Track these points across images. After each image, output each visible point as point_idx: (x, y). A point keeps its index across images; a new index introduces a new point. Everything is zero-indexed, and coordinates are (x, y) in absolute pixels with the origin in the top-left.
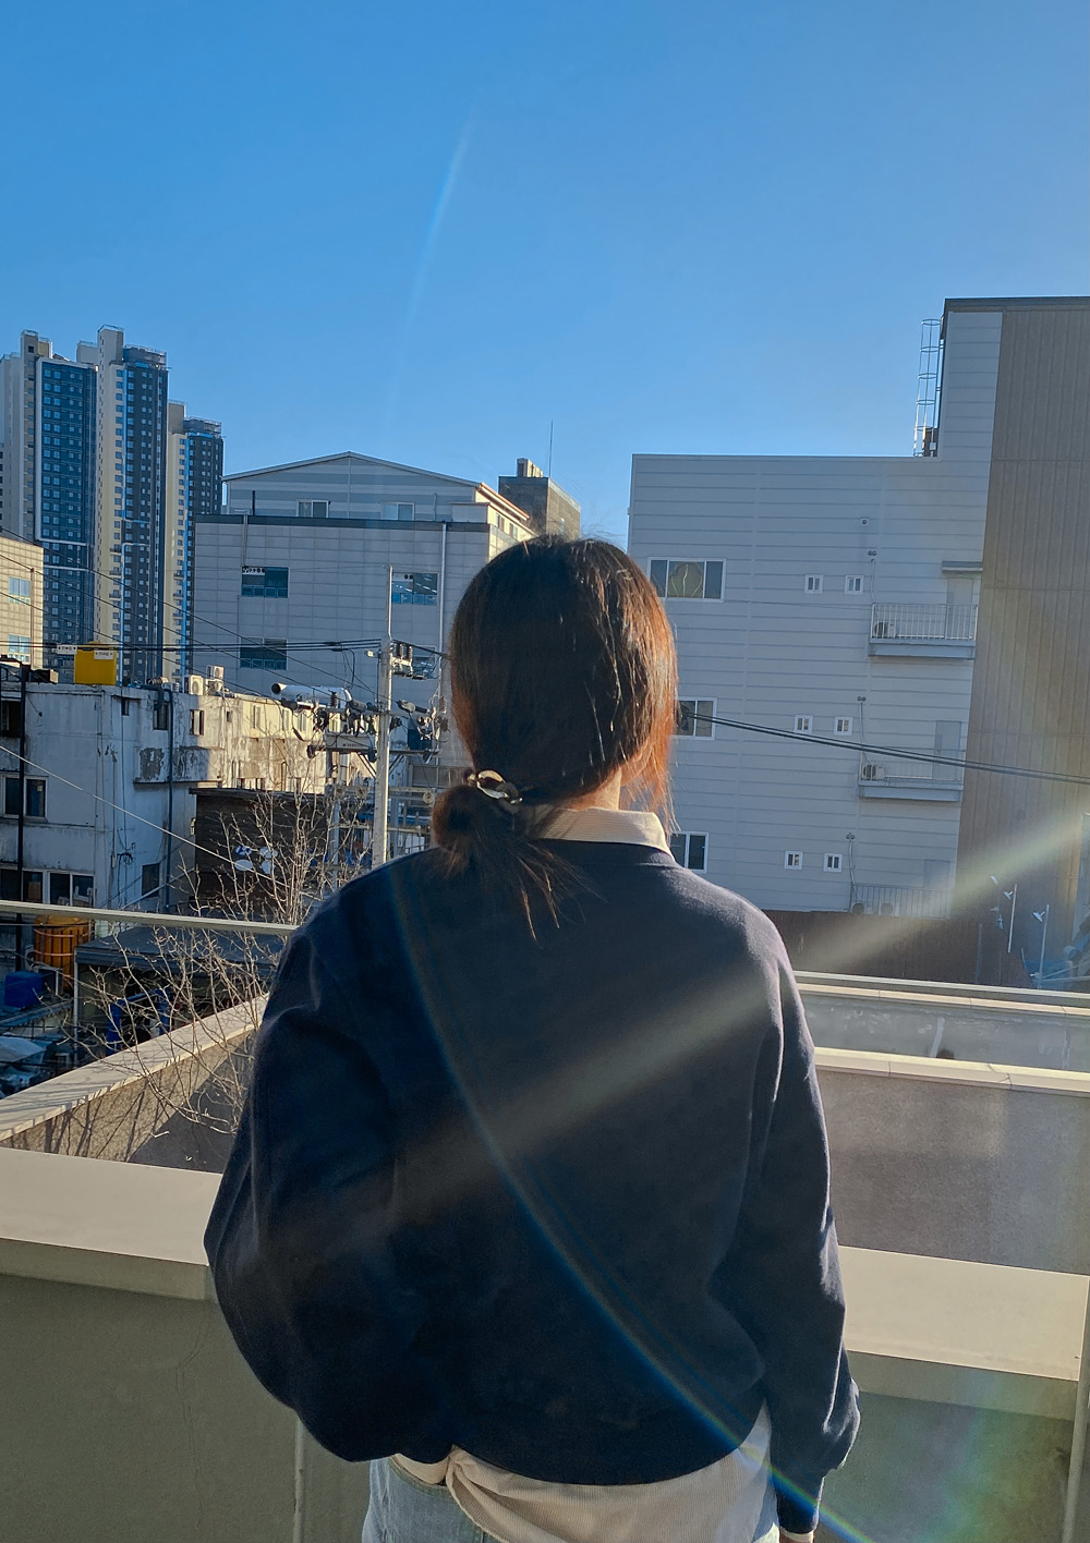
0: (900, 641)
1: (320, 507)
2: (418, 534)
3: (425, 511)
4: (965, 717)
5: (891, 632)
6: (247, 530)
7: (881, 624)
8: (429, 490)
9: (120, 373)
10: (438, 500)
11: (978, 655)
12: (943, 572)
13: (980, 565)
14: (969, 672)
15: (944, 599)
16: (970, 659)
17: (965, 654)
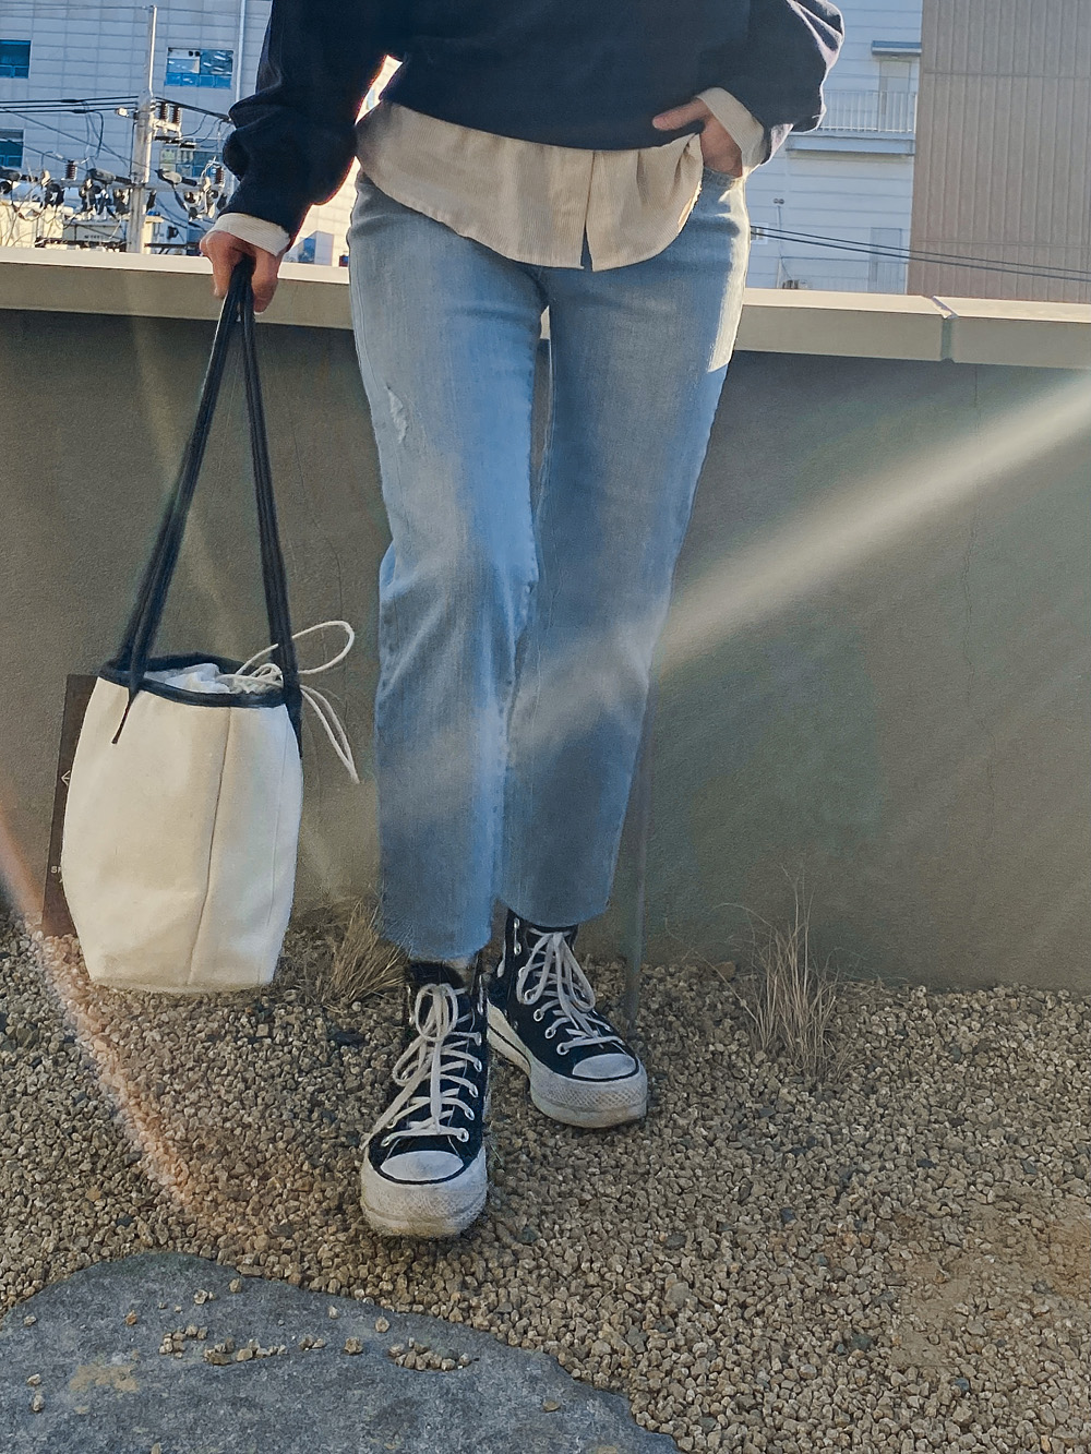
0: (824, 134)
4: (907, 224)
11: (917, 150)
12: (875, 53)
13: (919, 45)
14: (908, 170)
15: (875, 84)
16: (908, 155)
17: (902, 149)
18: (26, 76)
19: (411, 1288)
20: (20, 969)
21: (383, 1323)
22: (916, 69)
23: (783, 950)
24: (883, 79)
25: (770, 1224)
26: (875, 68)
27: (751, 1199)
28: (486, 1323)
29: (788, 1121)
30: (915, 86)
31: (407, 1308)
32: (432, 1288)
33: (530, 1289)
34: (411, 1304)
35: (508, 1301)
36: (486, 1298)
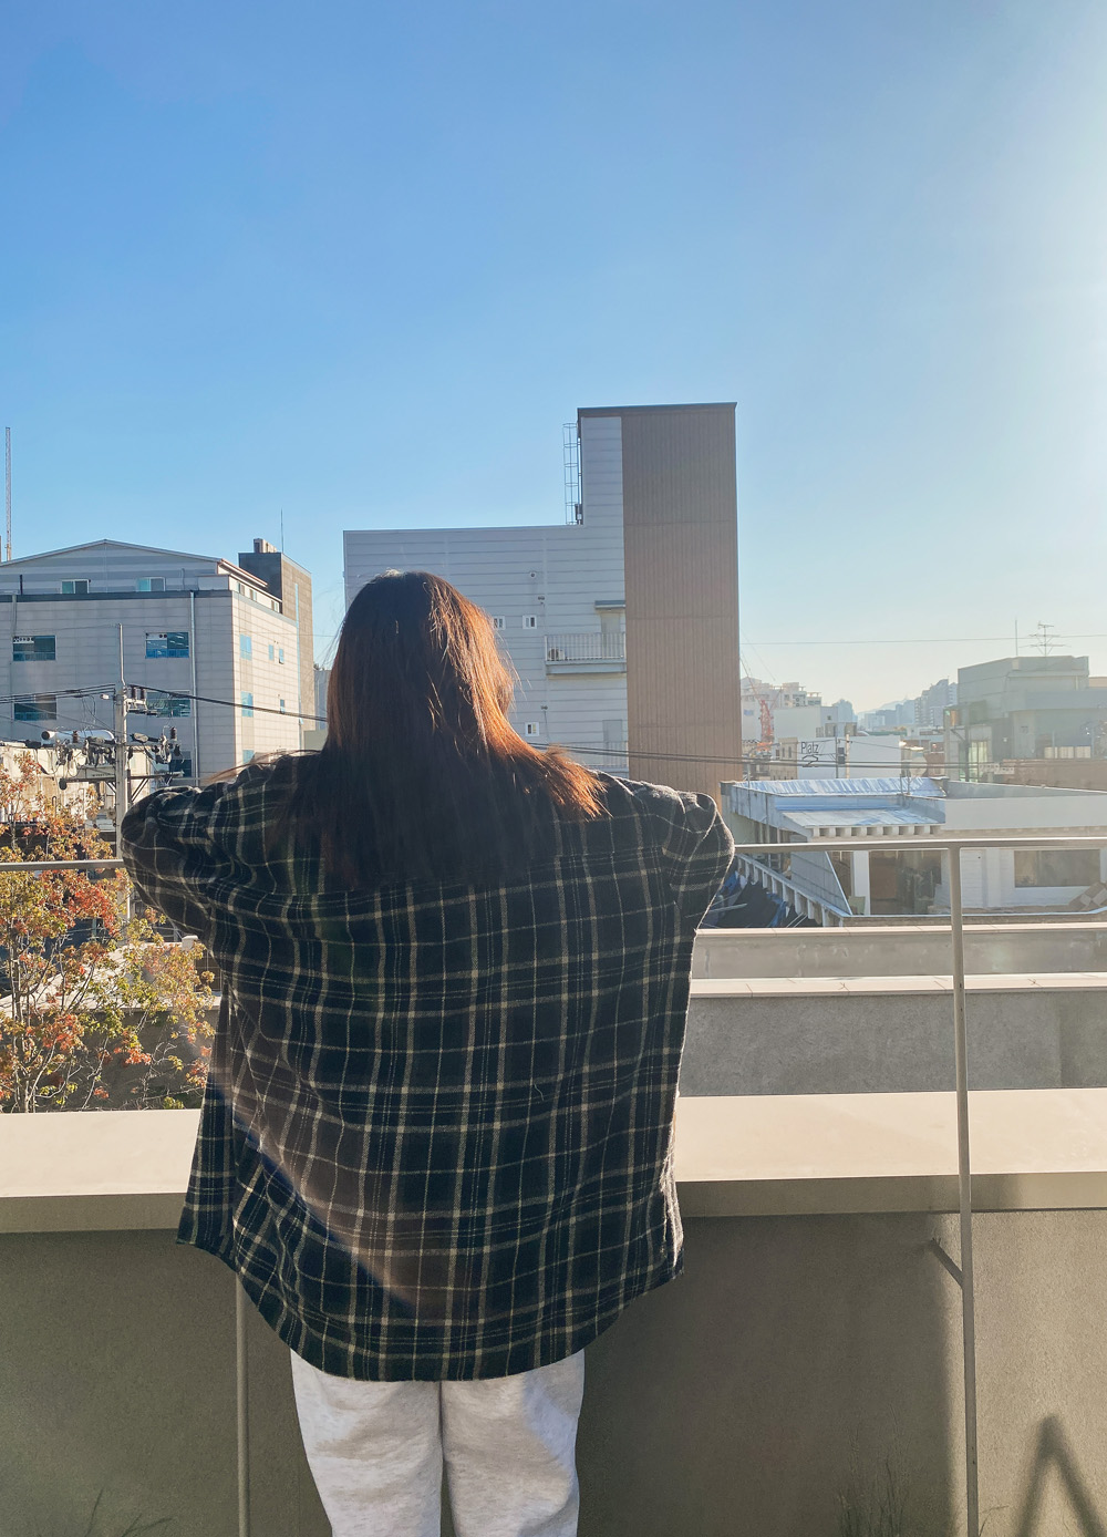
0: (569, 662)
1: (82, 585)
2: (170, 602)
3: (173, 583)
4: (624, 715)
5: (562, 656)
6: (16, 607)
7: (553, 651)
8: (178, 567)
10: (185, 574)
11: (629, 669)
12: (597, 609)
13: (623, 602)
14: (623, 682)
15: (599, 629)
16: (623, 672)
17: (618, 669)
18: (52, 657)
22: (623, 618)
24: (604, 627)
26: (597, 619)
30: (624, 629)
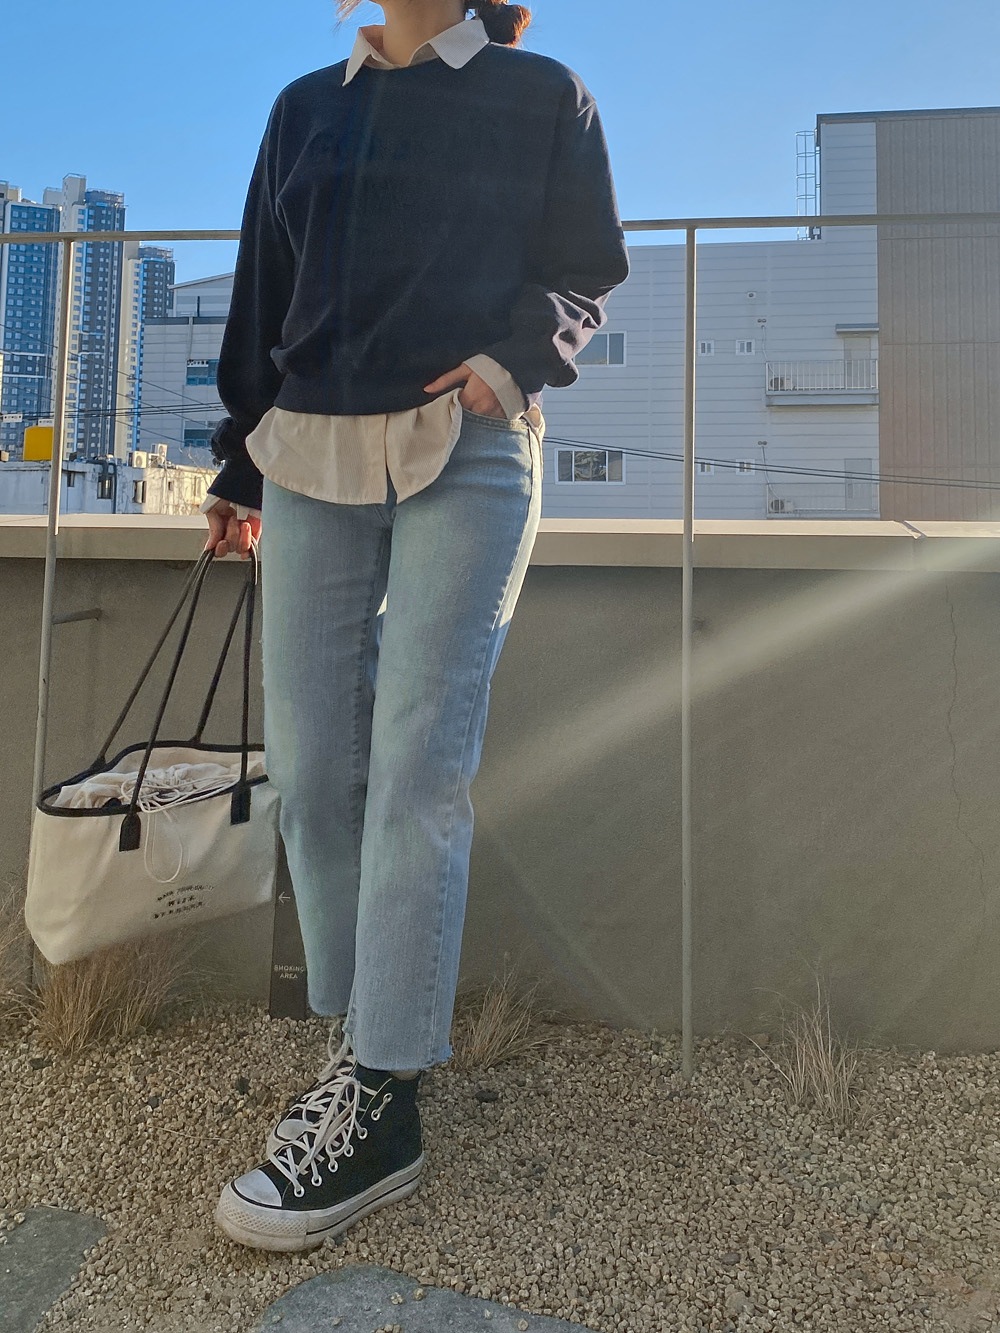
0: (798, 393)
4: (875, 454)
5: (789, 385)
6: (192, 329)
7: (776, 379)
9: (82, 212)
11: (882, 401)
12: (838, 333)
13: (876, 325)
14: (873, 416)
15: (841, 355)
16: (873, 405)
17: (867, 400)
19: (542, 1295)
20: (256, 1044)
21: (523, 1323)
22: (874, 344)
23: (809, 1026)
24: (847, 352)
25: (813, 1244)
26: (839, 344)
27: (795, 1223)
28: (597, 1324)
29: (821, 1161)
30: (875, 355)
31: (539, 1311)
32: (557, 1295)
33: (627, 1296)
34: (542, 1307)
35: (611, 1306)
36: (596, 1303)
